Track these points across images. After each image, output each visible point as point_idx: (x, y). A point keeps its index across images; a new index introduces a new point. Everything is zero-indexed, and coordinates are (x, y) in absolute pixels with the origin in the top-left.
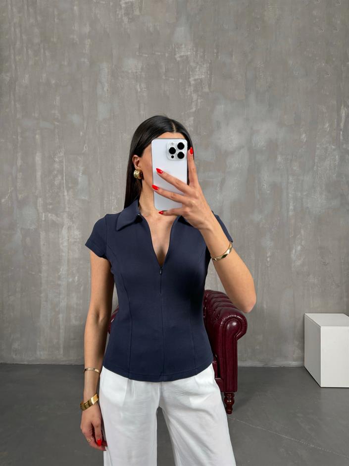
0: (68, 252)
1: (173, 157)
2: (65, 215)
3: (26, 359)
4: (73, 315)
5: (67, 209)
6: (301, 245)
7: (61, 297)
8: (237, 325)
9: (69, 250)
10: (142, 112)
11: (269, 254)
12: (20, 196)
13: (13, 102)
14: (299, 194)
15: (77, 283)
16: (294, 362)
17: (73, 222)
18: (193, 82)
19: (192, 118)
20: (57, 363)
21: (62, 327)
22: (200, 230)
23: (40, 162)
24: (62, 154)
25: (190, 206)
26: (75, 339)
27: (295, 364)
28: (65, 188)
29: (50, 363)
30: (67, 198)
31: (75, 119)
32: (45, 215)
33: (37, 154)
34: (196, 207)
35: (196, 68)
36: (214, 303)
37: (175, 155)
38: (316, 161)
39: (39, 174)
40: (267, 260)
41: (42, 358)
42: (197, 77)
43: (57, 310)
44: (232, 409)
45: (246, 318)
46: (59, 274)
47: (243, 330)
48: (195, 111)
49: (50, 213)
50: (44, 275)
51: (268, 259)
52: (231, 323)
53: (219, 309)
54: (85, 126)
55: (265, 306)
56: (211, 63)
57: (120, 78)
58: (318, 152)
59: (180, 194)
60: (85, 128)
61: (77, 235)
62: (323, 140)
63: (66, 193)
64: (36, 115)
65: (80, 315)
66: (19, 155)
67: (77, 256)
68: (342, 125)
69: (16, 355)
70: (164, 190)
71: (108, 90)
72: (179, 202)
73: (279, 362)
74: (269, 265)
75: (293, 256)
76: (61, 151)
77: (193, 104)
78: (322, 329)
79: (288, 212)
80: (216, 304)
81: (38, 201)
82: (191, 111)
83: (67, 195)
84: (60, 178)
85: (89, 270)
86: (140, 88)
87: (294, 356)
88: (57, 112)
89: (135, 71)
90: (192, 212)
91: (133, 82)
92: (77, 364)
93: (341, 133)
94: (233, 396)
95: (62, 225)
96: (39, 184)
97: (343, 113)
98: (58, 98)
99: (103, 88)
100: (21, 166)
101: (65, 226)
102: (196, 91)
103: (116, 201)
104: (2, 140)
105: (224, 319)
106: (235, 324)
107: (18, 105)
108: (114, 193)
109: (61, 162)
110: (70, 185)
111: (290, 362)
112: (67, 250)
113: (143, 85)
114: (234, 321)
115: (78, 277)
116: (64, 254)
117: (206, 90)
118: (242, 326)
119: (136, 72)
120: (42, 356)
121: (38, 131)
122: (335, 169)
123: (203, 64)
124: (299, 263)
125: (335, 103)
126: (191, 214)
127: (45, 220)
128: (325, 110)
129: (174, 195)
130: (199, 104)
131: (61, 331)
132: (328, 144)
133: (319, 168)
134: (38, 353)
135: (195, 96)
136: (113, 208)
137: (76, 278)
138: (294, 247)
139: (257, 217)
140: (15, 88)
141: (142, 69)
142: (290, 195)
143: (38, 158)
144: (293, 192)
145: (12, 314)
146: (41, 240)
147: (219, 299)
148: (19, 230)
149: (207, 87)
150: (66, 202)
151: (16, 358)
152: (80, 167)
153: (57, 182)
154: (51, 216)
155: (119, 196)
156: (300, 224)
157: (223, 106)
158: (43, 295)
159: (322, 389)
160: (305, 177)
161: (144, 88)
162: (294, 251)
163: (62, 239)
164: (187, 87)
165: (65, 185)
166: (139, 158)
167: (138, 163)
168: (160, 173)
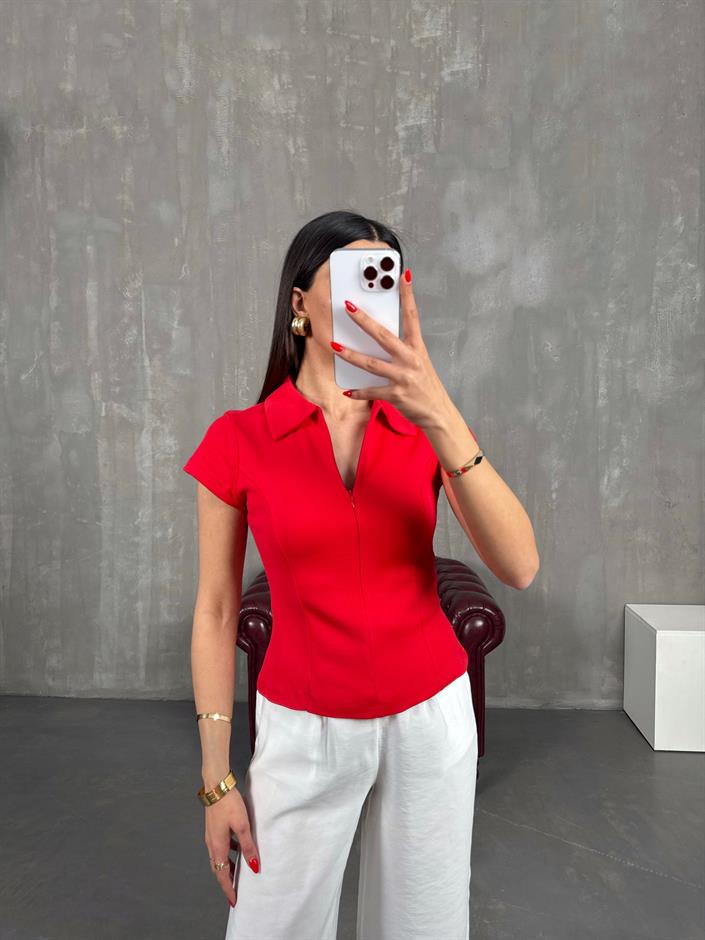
0: (153, 480)
1: (371, 285)
2: (146, 407)
3: (73, 687)
4: (164, 604)
5: (150, 395)
6: (621, 467)
7: (140, 567)
8: (484, 626)
9: (154, 475)
10: (298, 197)
11: (555, 485)
12: (57, 369)
13: (39, 179)
14: (619, 364)
15: (170, 542)
16: (603, 701)
17: (163, 421)
18: (402, 134)
19: (400, 208)
21: (143, 627)
22: (423, 430)
23: (95, 300)
24: (138, 284)
25: (404, 383)
26: (168, 650)
27: (604, 704)
28: (145, 353)
29: (120, 696)
30: (149, 371)
31: (165, 212)
32: (106, 406)
33: (90, 284)
34: (414, 385)
35: (409, 104)
36: (441, 582)
37: (376, 282)
38: (655, 295)
39: (93, 325)
40: (551, 498)
41: (105, 686)
42: (411, 122)
43: (132, 593)
45: (503, 611)
46: (136, 523)
47: (495, 635)
48: (408, 191)
49: (116, 402)
50: (106, 524)
51: (554, 496)
52: (473, 623)
53: (449, 593)
54: (184, 226)
55: (545, 589)
56: (439, 93)
57: (253, 127)
58: (659, 277)
60: (184, 232)
61: (170, 447)
62: (670, 252)
63: (147, 362)
64: (87, 205)
65: (177, 603)
66: (54, 286)
67: (170, 487)
69: (54, 679)
70: (353, 352)
71: (229, 152)
72: (382, 375)
73: (573, 701)
74: (554, 508)
75: (604, 488)
76: (135, 277)
77: (403, 178)
78: (660, 635)
79: (596, 398)
80: (444, 585)
81: (92, 378)
82: (399, 193)
83: (149, 367)
84: (135, 331)
85: (195, 516)
86: (295, 146)
87: (603, 689)
88: (127, 198)
89: (283, 112)
90: (408, 395)
91: (281, 135)
92: (172, 698)
95: (140, 427)
96: (93, 344)
98: (129, 169)
99: (219, 148)
100: (57, 308)
101: (145, 430)
102: (408, 152)
103: (246, 378)
104: (18, 256)
105: (460, 613)
106: (480, 623)
107: (49, 185)
108: (242, 362)
109: (137, 299)
110: (155, 346)
111: (595, 701)
112: (150, 475)
113: (300, 141)
114: (478, 617)
115: (173, 529)
116: (143, 483)
117: (430, 148)
118: (495, 628)
119: (287, 115)
120: (104, 682)
121: (90, 238)
122: (693, 310)
123: (425, 95)
124: (615, 503)
126: (404, 399)
127: (107, 416)
128: (675, 189)
129: (373, 362)
130: (415, 179)
131: (141, 635)
132: (681, 260)
133: (660, 310)
134: (96, 676)
135: (406, 163)
136: (240, 393)
137: (170, 530)
138: (607, 471)
139: (531, 410)
140: (43, 149)
141: (298, 107)
142: (600, 365)
143: (91, 293)
144: (606, 360)
145: (45, 601)
146: (100, 455)
147: (450, 575)
148: (55, 436)
149: (431, 142)
150: (148, 380)
151: (54, 686)
152: (174, 309)
153: (129, 340)
154: (118, 407)
155: (252, 369)
156: (620, 424)
157: (463, 182)
158: (104, 564)
159: (657, 754)
160: (632, 329)
161: (303, 147)
162: (606, 480)
163: (141, 455)
164: (390, 143)
165: (144, 347)
166: (303, 294)
167: (300, 303)
168: (353, 311)
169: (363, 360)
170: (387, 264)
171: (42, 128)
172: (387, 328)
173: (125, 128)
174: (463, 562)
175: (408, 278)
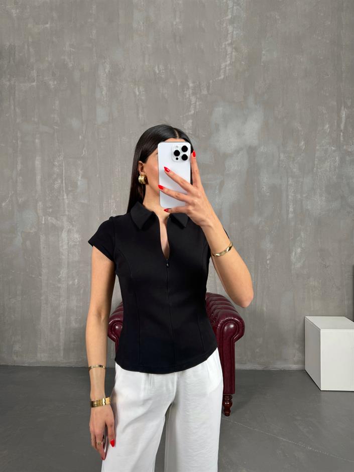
0: (68, 255)
1: (177, 159)
2: (65, 219)
3: (27, 360)
4: (73, 318)
5: (67, 213)
6: (301, 247)
7: (61, 299)
8: (234, 327)
10: (140, 116)
11: (269, 257)
12: (20, 200)
13: (12, 107)
14: (299, 196)
15: (76, 286)
16: (295, 366)
17: (73, 225)
18: (191, 85)
19: (191, 121)
20: (57, 365)
21: (62, 330)
22: (202, 227)
23: (40, 166)
24: (61, 158)
25: (193, 204)
26: (75, 341)
27: (295, 367)
28: (64, 192)
30: (66, 201)
31: (75, 123)
32: (45, 219)
33: (37, 158)
34: (198, 205)
36: (212, 305)
37: (180, 157)
38: (316, 162)
39: (38, 178)
40: (266, 262)
41: (43, 360)
43: (57, 312)
44: (230, 411)
45: (243, 319)
46: (59, 277)
47: (240, 332)
48: (194, 113)
49: (49, 216)
50: (44, 277)
51: (268, 262)
52: (229, 326)
53: (216, 311)
54: (84, 130)
55: (265, 309)
57: (118, 82)
58: (318, 154)
59: (185, 194)
60: (84, 132)
61: (77, 239)
62: (323, 142)
63: (65, 197)
64: (36, 120)
65: (80, 317)
66: (19, 159)
67: (77, 258)
68: (342, 127)
69: (17, 357)
70: (169, 190)
71: (106, 94)
72: (183, 200)
73: (280, 365)
74: (268, 268)
75: (293, 258)
76: (60, 155)
77: (192, 106)
78: (322, 331)
79: (288, 213)
80: (214, 307)
81: (38, 205)
82: (190, 113)
83: (66, 199)
84: (59, 181)
85: (89, 272)
86: (139, 91)
87: (295, 359)
88: (56, 116)
90: (195, 210)
91: (132, 85)
93: (342, 134)
94: (231, 398)
95: (62, 229)
96: (39, 188)
97: (344, 114)
98: (57, 102)
99: (102, 92)
100: (20, 170)
101: (64, 230)
102: (194, 94)
103: (115, 204)
104: (2, 145)
105: (222, 321)
106: (232, 326)
107: (18, 110)
108: (113, 196)
109: (60, 166)
110: (69, 189)
111: (291, 365)
112: (67, 253)
113: (142, 89)
114: (231, 323)
115: (78, 280)
116: (63, 257)
117: (205, 92)
118: (240, 328)
120: (43, 358)
121: (38, 136)
122: (335, 170)
124: (299, 265)
125: (335, 103)
127: (45, 224)
128: (325, 112)
129: (178, 194)
130: (198, 107)
131: (61, 333)
132: (328, 146)
133: (319, 170)
134: (39, 355)
135: (193, 99)
136: (112, 211)
137: (76, 280)
138: (294, 250)
139: (256, 219)
140: (15, 93)
142: (290, 197)
143: (38, 163)
144: (293, 195)
145: (13, 316)
146: (41, 243)
147: (217, 302)
148: (19, 234)
149: (206, 89)
150: (66, 205)
151: (17, 360)
152: (79, 170)
153: (56, 186)
154: (51, 219)
155: (118, 199)
156: (300, 226)
157: (221, 109)
158: (42, 298)
159: (322, 392)
160: (305, 179)
161: (143, 91)
162: (294, 254)
163: (62, 242)
164: (185, 89)
165: (64, 189)
166: (143, 164)
167: (142, 169)
168: (168, 171)
169: (174, 194)
170: (185, 149)
171: (15, 82)
172: (185, 179)
173: (55, 83)
174: (223, 295)
175: (194, 155)
